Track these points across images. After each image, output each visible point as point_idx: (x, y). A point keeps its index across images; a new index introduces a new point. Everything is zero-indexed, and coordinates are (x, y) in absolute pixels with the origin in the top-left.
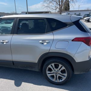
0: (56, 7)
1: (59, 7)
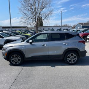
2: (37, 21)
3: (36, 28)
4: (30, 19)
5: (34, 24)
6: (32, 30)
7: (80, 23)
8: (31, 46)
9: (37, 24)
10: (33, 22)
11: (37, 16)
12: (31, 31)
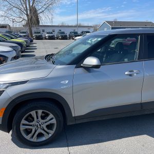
0: (20, 18)
2: (30, 13)
5: (24, 19)
6: (21, 33)
9: (31, 20)
10: (22, 16)
11: (29, 5)
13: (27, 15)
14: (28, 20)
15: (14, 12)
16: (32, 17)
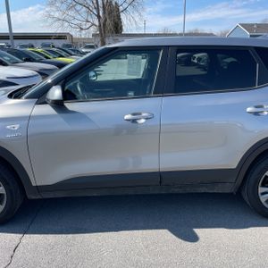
0: (88, 21)
1: (97, 24)
2: (104, 13)
3: (99, 39)
4: (78, 7)
5: (93, 24)
6: (86, 47)
7: (242, 25)
8: (60, 123)
9: (104, 25)
10: (90, 19)
12: (84, 50)
13: (99, 17)
14: (100, 26)
15: (78, 11)
16: (106, 20)
